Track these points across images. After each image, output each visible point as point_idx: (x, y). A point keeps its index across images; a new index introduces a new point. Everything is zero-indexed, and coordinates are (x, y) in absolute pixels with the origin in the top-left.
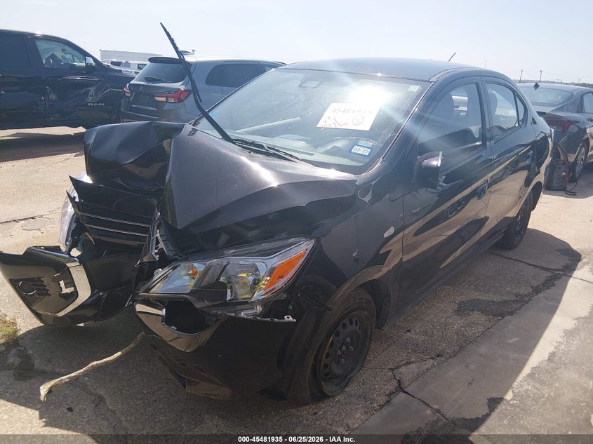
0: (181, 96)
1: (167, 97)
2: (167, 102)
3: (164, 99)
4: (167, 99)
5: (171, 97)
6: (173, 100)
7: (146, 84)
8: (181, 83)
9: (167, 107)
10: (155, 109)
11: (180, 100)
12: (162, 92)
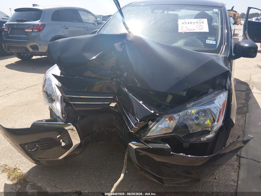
0: (40, 28)
1: (32, 29)
2: (32, 31)
3: (31, 30)
4: (32, 30)
5: (35, 29)
6: (36, 30)
7: (17, 23)
8: (39, 21)
9: (33, 34)
10: (26, 36)
11: (40, 30)
12: (29, 26)
